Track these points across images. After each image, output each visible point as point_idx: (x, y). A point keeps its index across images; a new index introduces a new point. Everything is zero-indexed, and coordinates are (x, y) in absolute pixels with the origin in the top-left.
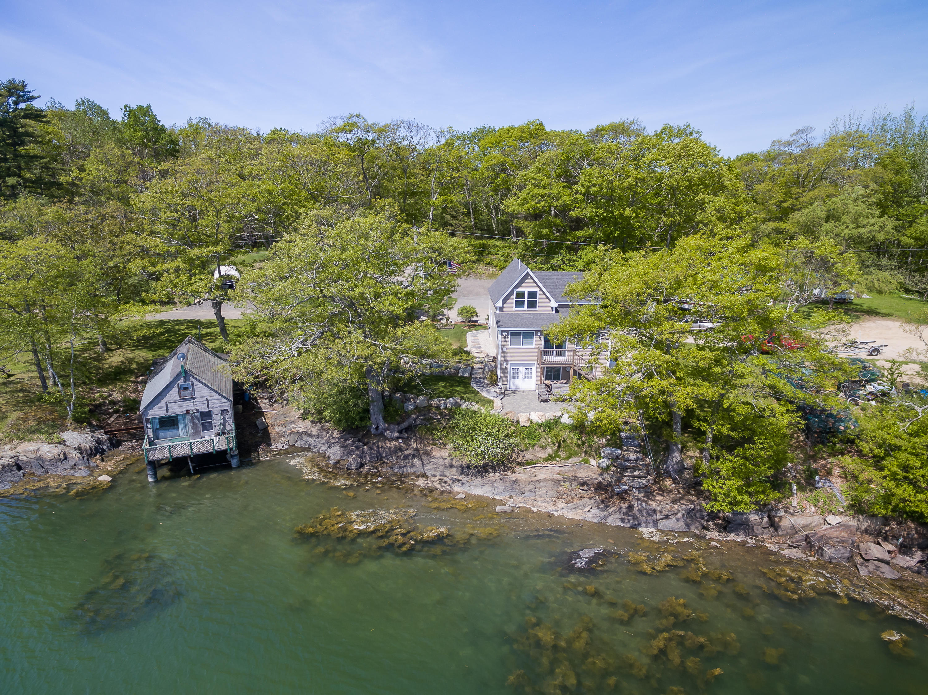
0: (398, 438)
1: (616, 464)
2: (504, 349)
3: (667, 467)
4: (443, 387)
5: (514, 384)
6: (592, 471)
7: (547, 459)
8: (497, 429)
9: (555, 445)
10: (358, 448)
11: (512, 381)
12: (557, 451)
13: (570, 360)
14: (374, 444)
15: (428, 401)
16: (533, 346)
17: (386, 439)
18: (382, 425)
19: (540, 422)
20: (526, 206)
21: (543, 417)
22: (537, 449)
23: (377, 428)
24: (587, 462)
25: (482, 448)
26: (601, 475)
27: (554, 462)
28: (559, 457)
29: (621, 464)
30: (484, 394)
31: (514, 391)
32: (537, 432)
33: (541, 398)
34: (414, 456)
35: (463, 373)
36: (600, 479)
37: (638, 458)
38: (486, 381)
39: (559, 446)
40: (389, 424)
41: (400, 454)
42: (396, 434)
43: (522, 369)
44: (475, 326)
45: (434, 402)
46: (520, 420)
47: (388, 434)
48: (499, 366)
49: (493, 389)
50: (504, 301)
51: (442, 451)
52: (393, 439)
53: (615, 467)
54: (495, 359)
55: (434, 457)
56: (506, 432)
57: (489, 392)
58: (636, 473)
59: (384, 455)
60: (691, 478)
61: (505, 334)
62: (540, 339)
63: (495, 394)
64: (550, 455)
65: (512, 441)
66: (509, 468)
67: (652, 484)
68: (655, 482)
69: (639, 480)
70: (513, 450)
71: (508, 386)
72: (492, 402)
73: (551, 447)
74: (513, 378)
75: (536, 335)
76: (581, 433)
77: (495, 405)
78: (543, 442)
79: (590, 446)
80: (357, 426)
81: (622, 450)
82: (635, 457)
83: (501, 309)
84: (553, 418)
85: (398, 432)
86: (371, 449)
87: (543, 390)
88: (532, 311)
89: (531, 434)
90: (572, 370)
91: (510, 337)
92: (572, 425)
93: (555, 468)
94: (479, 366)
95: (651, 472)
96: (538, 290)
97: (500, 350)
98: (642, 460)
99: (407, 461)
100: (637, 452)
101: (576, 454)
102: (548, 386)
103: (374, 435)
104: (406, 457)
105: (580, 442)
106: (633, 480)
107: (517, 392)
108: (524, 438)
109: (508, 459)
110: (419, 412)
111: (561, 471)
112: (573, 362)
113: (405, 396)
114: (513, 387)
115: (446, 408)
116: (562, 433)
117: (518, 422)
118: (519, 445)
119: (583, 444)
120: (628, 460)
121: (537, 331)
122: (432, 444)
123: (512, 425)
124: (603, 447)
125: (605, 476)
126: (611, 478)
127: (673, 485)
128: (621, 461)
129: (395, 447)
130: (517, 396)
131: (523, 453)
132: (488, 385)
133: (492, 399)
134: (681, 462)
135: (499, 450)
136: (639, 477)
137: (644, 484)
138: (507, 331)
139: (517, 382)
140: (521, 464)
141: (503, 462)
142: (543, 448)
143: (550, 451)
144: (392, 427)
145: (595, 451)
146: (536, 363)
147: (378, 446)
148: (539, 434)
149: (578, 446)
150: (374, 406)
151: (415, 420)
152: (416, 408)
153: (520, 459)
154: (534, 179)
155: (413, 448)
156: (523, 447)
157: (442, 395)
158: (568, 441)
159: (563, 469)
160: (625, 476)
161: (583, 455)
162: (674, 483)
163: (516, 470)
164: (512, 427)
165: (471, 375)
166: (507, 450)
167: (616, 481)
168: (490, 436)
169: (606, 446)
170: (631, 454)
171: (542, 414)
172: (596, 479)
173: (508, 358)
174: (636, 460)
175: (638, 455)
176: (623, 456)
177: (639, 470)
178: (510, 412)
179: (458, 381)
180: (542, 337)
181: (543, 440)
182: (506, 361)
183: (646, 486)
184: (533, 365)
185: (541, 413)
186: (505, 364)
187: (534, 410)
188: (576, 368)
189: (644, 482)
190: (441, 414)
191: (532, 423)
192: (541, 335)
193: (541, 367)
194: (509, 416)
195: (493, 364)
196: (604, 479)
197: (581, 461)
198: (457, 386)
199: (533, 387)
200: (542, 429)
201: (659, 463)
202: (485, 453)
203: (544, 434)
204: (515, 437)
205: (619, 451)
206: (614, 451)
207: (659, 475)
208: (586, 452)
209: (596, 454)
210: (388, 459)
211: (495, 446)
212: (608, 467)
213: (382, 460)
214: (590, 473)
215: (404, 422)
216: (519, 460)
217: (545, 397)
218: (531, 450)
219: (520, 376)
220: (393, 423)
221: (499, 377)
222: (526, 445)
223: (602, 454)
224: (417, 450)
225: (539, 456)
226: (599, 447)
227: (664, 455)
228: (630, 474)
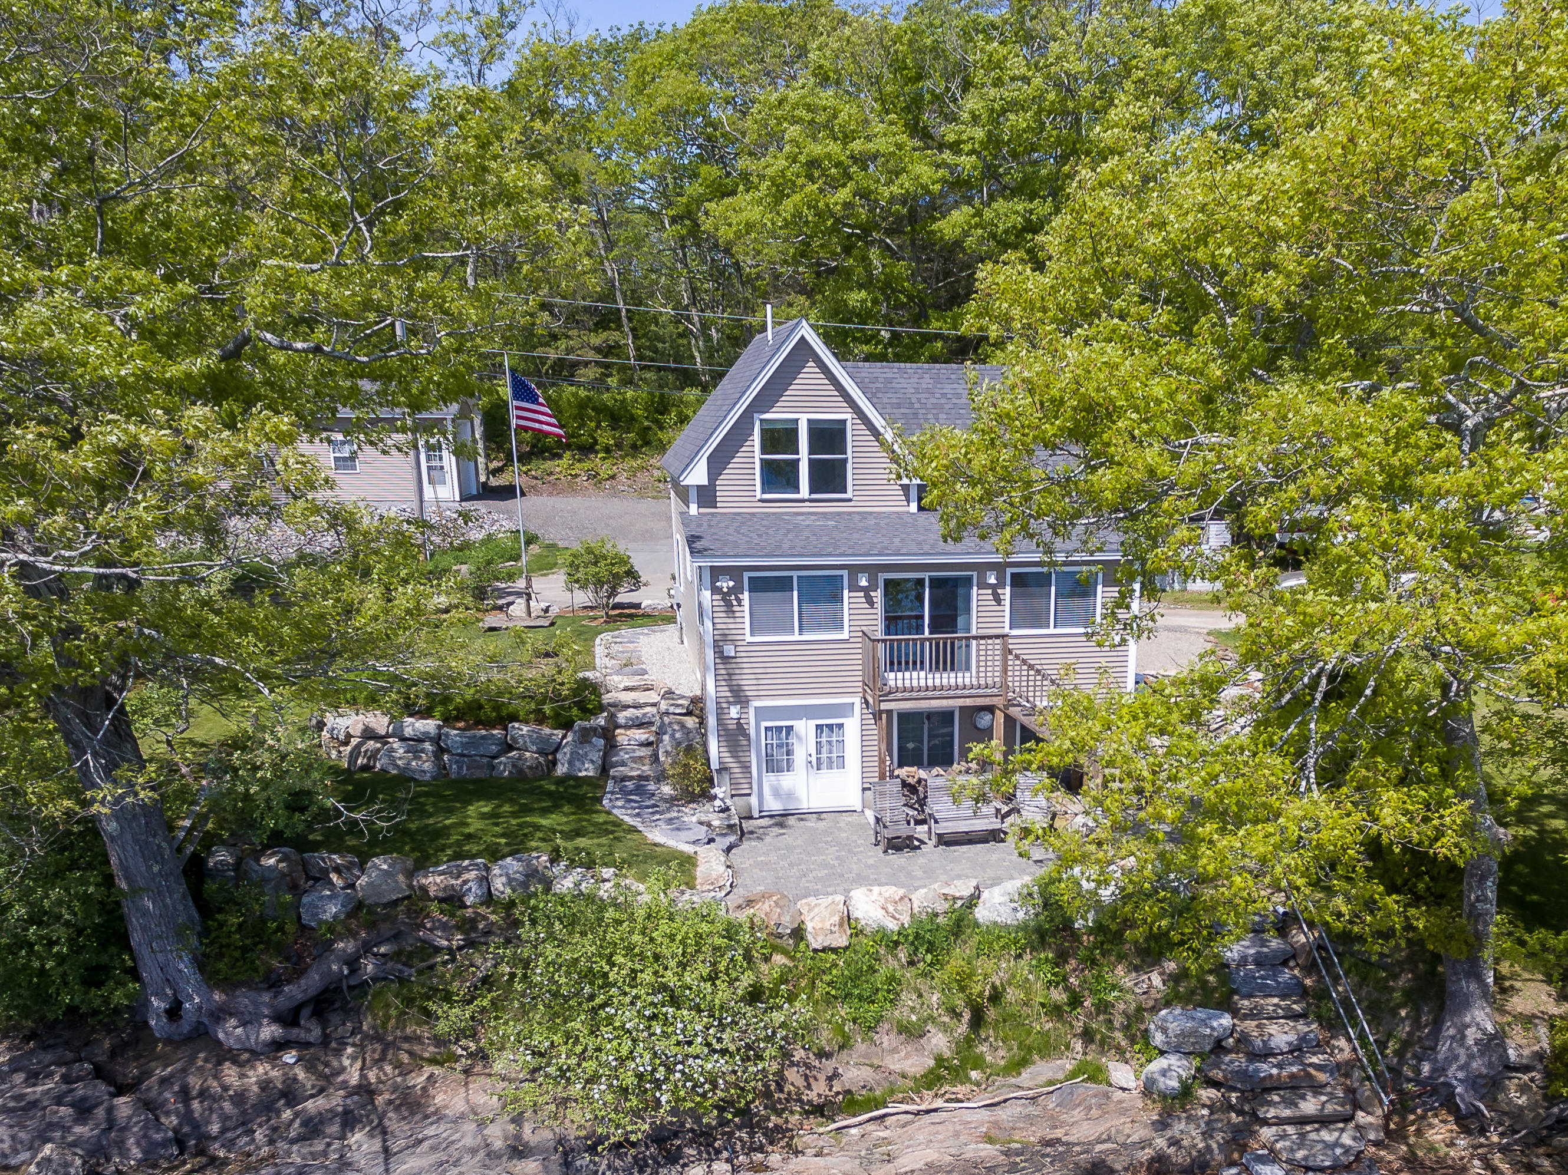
0: (278, 1046)
1: (1218, 1075)
2: (729, 650)
3: (1439, 1070)
4: (483, 816)
5: (776, 793)
6: (1123, 1112)
7: (931, 1080)
8: (705, 970)
9: (958, 1016)
10: (83, 1110)
11: (769, 779)
12: (968, 1040)
13: (994, 676)
14: (164, 1081)
15: (410, 875)
16: (845, 635)
17: (223, 1055)
18: (194, 1001)
19: (892, 925)
20: (788, 206)
21: (904, 907)
22: (887, 1039)
23: (174, 1012)
24: (1096, 1075)
25: (643, 1061)
26: (1162, 1125)
27: (961, 1090)
28: (978, 1063)
29: (1243, 1075)
30: (658, 835)
31: (781, 819)
32: (883, 971)
33: (888, 833)
34: (349, 1120)
35: (571, 763)
36: (1161, 1143)
37: (1303, 1039)
38: (667, 790)
39: (977, 1021)
40: (228, 985)
41: (287, 1114)
42: (269, 1031)
43: (806, 728)
44: (631, 616)
45: (434, 881)
46: (809, 926)
47: (230, 1032)
48: (712, 721)
49: (692, 815)
50: (718, 463)
51: (477, 1083)
52: (256, 1055)
53: (1215, 1084)
54: (696, 707)
55: (439, 1116)
56: (747, 979)
57: (679, 828)
58: (1309, 1106)
59: (215, 1128)
60: (1533, 1107)
61: (726, 584)
62: (871, 603)
63: (702, 832)
64: (940, 1060)
65: (778, 1017)
66: (774, 1135)
67: (1377, 1144)
68: (1393, 1135)
69: (1326, 1136)
70: (786, 1055)
71: (754, 800)
72: (687, 863)
73: (945, 1028)
74: (772, 765)
75: (854, 587)
76: (1062, 958)
77: (700, 872)
78: (908, 1004)
79: (1103, 1007)
80: (72, 1009)
81: (1235, 1012)
82: (1292, 1037)
83: (707, 495)
84: (941, 906)
85: (277, 1018)
86: (150, 1106)
87: (895, 806)
88: (829, 506)
89: (855, 978)
90: (1000, 717)
91: (746, 596)
92: (1023, 927)
93: (968, 1116)
94: (640, 735)
95: (1365, 1091)
96: (848, 416)
97: (710, 654)
98: (1318, 1047)
99: (319, 1146)
100: (1295, 1017)
101: (1048, 1048)
102: (910, 788)
103: (168, 1041)
104: (313, 1128)
105: (1059, 996)
106: (1302, 1136)
107: (791, 821)
108: (829, 1000)
109: (767, 1094)
110: (371, 926)
111: (996, 1124)
112: (1004, 686)
113: (305, 864)
114: (773, 805)
115: (489, 899)
116: (984, 965)
117: (798, 933)
118: (809, 1028)
119: (1075, 1001)
120: (1266, 1054)
121: (854, 570)
122: (433, 1061)
123: (775, 949)
124: (1154, 1010)
125: (1179, 1127)
126: (1207, 1135)
127: (1462, 1142)
128: (1236, 1061)
129: (265, 1085)
130: (795, 835)
131: (829, 1065)
132: (672, 801)
133: (689, 849)
134: (1494, 1043)
135: (721, 1064)
136: (1323, 1121)
137: (1347, 1150)
138: (735, 572)
139: (787, 780)
140: (820, 1110)
141: (744, 1112)
142: (912, 1033)
143: (939, 1041)
144: (244, 999)
145: (1126, 1028)
146: (857, 701)
147: (185, 1095)
148: (891, 979)
149: (1055, 1011)
150: (145, 913)
151: (353, 963)
152: (357, 908)
153: (818, 1091)
154: (809, 108)
155: (344, 1085)
156: (825, 1037)
157: (475, 849)
158: (1012, 995)
159: (1002, 1114)
160: (1265, 1122)
161: (1078, 1045)
162: (1466, 1130)
163: (804, 1139)
164: (779, 959)
165: (604, 770)
166: (760, 1057)
167: (1225, 1146)
168: (675, 1001)
169: (1168, 1004)
170: (1273, 1029)
171: (898, 892)
172: (1143, 1144)
173: (747, 682)
174: (1297, 1050)
175: (1302, 1027)
176: (1244, 1040)
177: (1317, 1088)
178: (764, 896)
179: (550, 794)
180: (878, 595)
181: (908, 999)
182: (739, 697)
183: (1359, 1155)
184: (845, 710)
185: (893, 892)
186: (734, 712)
187: (862, 880)
188: (1014, 711)
189: (1347, 1140)
190: (468, 926)
191: (858, 933)
192: (872, 587)
193: (877, 715)
194: (762, 910)
195: (691, 722)
196: (1174, 1142)
197: (1073, 1075)
198: (545, 812)
199: (853, 798)
200: (903, 956)
201: (1400, 1053)
202: (658, 1084)
203: (909, 974)
204: (791, 998)
205: (1226, 1020)
206: (1204, 1022)
207: (1402, 1106)
208: (1087, 1036)
209: (1133, 1041)
210: (230, 1145)
211: (697, 1049)
212: (1185, 1092)
213: (201, 1152)
214: (1116, 1123)
215: (299, 971)
216: (812, 1096)
217: (903, 830)
218: (861, 1047)
219: (800, 755)
220: (248, 984)
221: (715, 765)
222: (840, 1029)
223: (1158, 1039)
224: (366, 1091)
225: (896, 1067)
226: (1140, 1009)
227: (1417, 1024)
228: (1287, 1113)
